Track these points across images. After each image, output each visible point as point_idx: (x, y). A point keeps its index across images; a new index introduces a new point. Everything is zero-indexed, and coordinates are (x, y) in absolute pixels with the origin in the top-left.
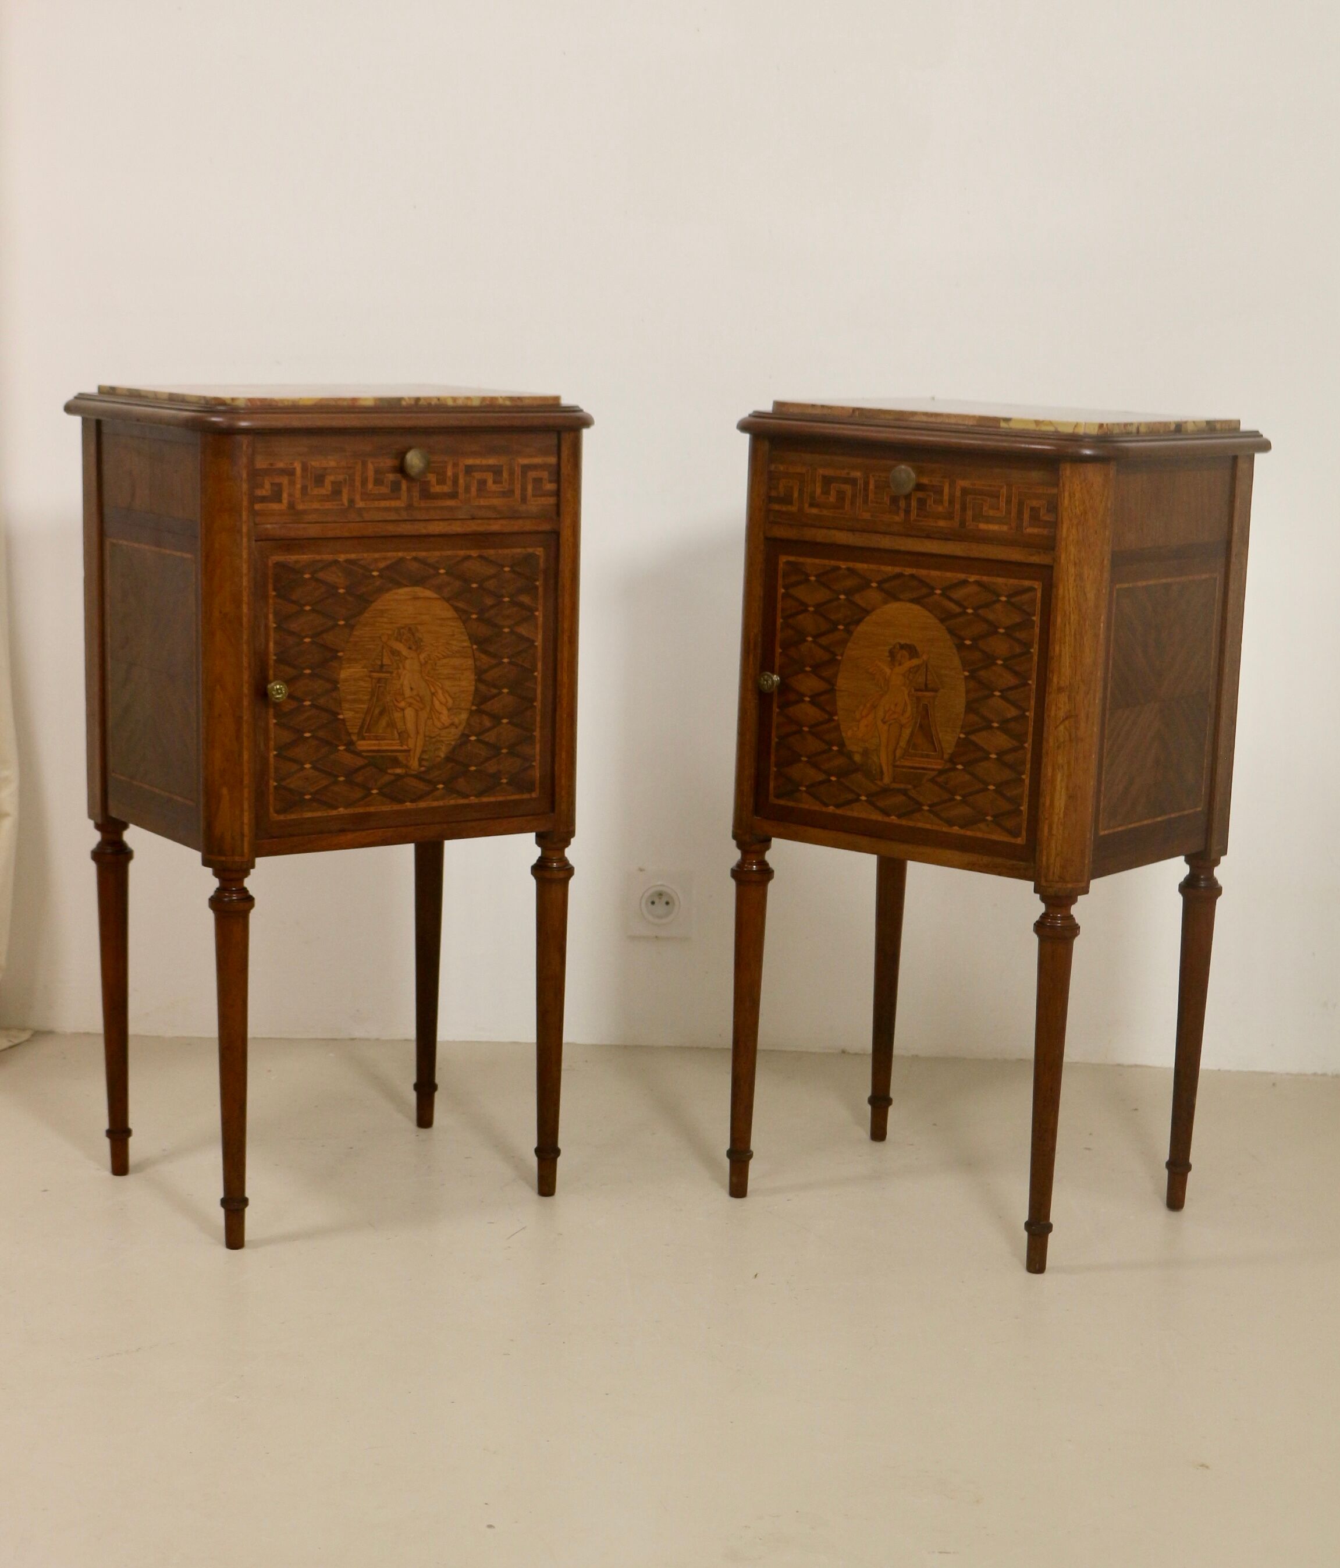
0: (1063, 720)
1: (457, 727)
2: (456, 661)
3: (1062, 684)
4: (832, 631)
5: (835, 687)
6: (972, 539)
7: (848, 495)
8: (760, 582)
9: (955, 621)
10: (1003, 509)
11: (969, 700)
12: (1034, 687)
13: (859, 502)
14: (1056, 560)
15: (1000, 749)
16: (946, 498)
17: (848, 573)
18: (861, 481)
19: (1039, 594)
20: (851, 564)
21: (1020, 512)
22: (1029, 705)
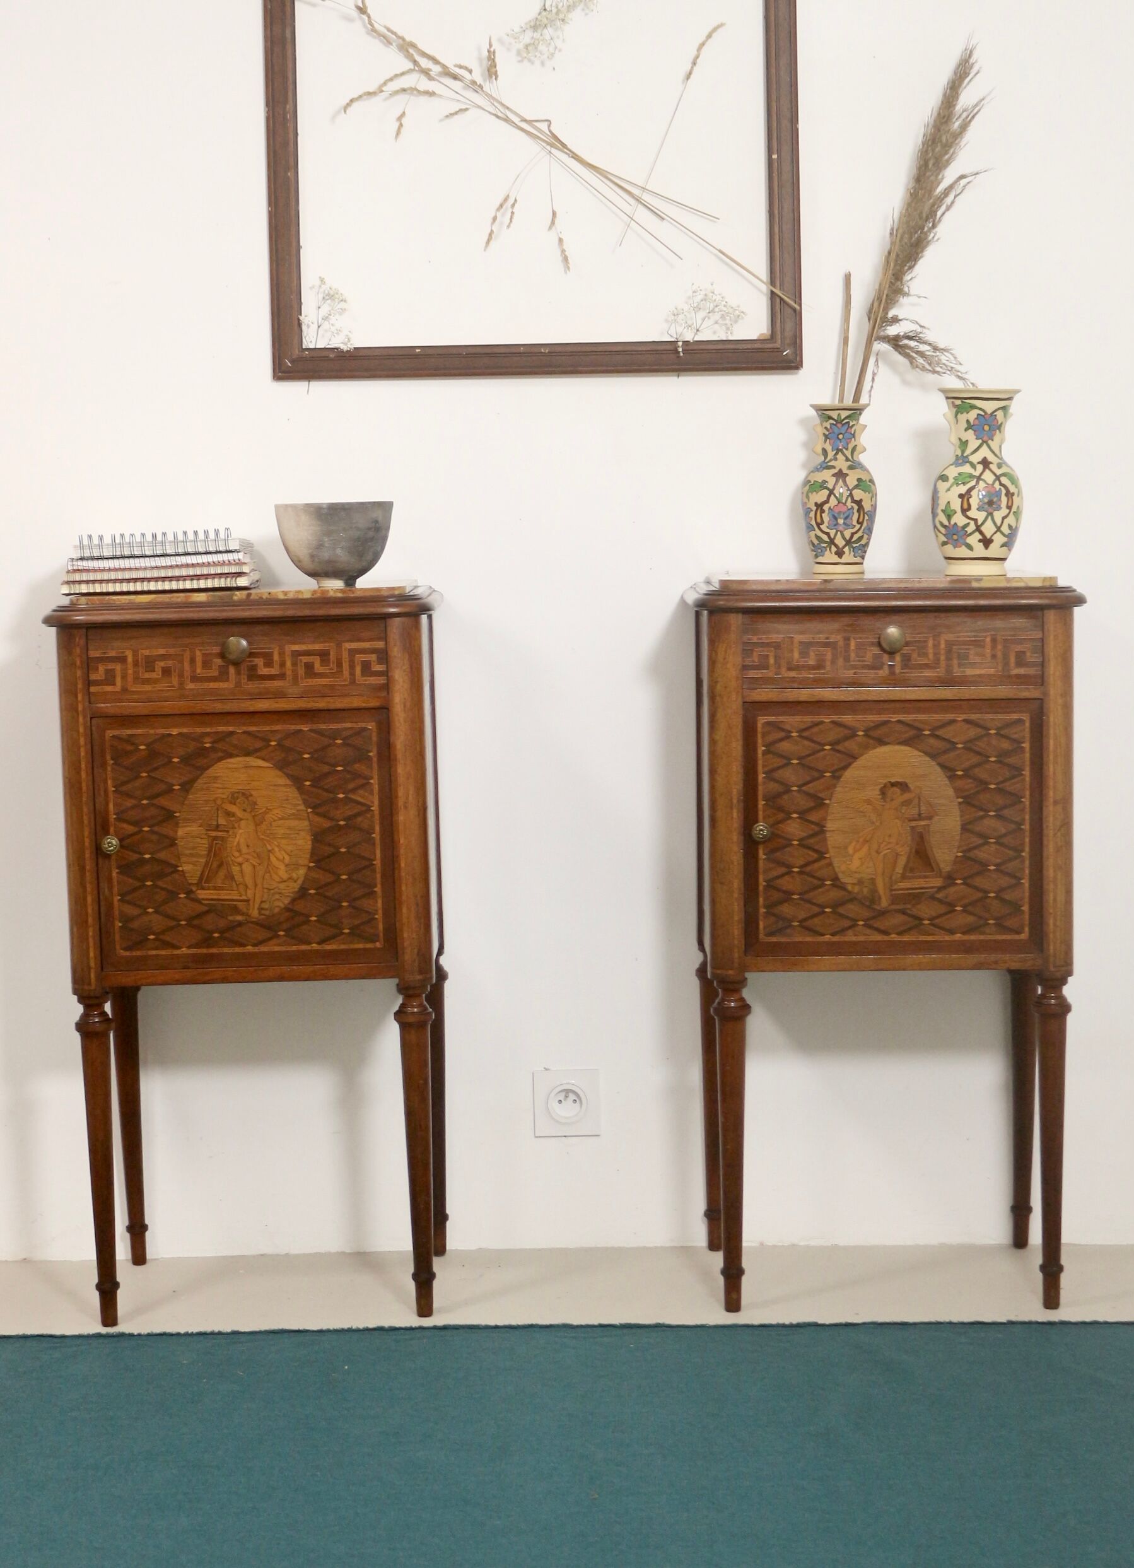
0: (1060, 828)
3: (1057, 797)
4: (818, 779)
5: (825, 829)
6: (961, 684)
7: (829, 656)
8: (741, 743)
9: (946, 756)
10: (989, 655)
11: (964, 822)
12: (1028, 803)
13: (840, 662)
14: (1046, 694)
15: (998, 861)
16: (931, 651)
17: (832, 726)
18: (841, 643)
19: (1027, 724)
20: (835, 718)
21: (1006, 657)
22: (1024, 820)
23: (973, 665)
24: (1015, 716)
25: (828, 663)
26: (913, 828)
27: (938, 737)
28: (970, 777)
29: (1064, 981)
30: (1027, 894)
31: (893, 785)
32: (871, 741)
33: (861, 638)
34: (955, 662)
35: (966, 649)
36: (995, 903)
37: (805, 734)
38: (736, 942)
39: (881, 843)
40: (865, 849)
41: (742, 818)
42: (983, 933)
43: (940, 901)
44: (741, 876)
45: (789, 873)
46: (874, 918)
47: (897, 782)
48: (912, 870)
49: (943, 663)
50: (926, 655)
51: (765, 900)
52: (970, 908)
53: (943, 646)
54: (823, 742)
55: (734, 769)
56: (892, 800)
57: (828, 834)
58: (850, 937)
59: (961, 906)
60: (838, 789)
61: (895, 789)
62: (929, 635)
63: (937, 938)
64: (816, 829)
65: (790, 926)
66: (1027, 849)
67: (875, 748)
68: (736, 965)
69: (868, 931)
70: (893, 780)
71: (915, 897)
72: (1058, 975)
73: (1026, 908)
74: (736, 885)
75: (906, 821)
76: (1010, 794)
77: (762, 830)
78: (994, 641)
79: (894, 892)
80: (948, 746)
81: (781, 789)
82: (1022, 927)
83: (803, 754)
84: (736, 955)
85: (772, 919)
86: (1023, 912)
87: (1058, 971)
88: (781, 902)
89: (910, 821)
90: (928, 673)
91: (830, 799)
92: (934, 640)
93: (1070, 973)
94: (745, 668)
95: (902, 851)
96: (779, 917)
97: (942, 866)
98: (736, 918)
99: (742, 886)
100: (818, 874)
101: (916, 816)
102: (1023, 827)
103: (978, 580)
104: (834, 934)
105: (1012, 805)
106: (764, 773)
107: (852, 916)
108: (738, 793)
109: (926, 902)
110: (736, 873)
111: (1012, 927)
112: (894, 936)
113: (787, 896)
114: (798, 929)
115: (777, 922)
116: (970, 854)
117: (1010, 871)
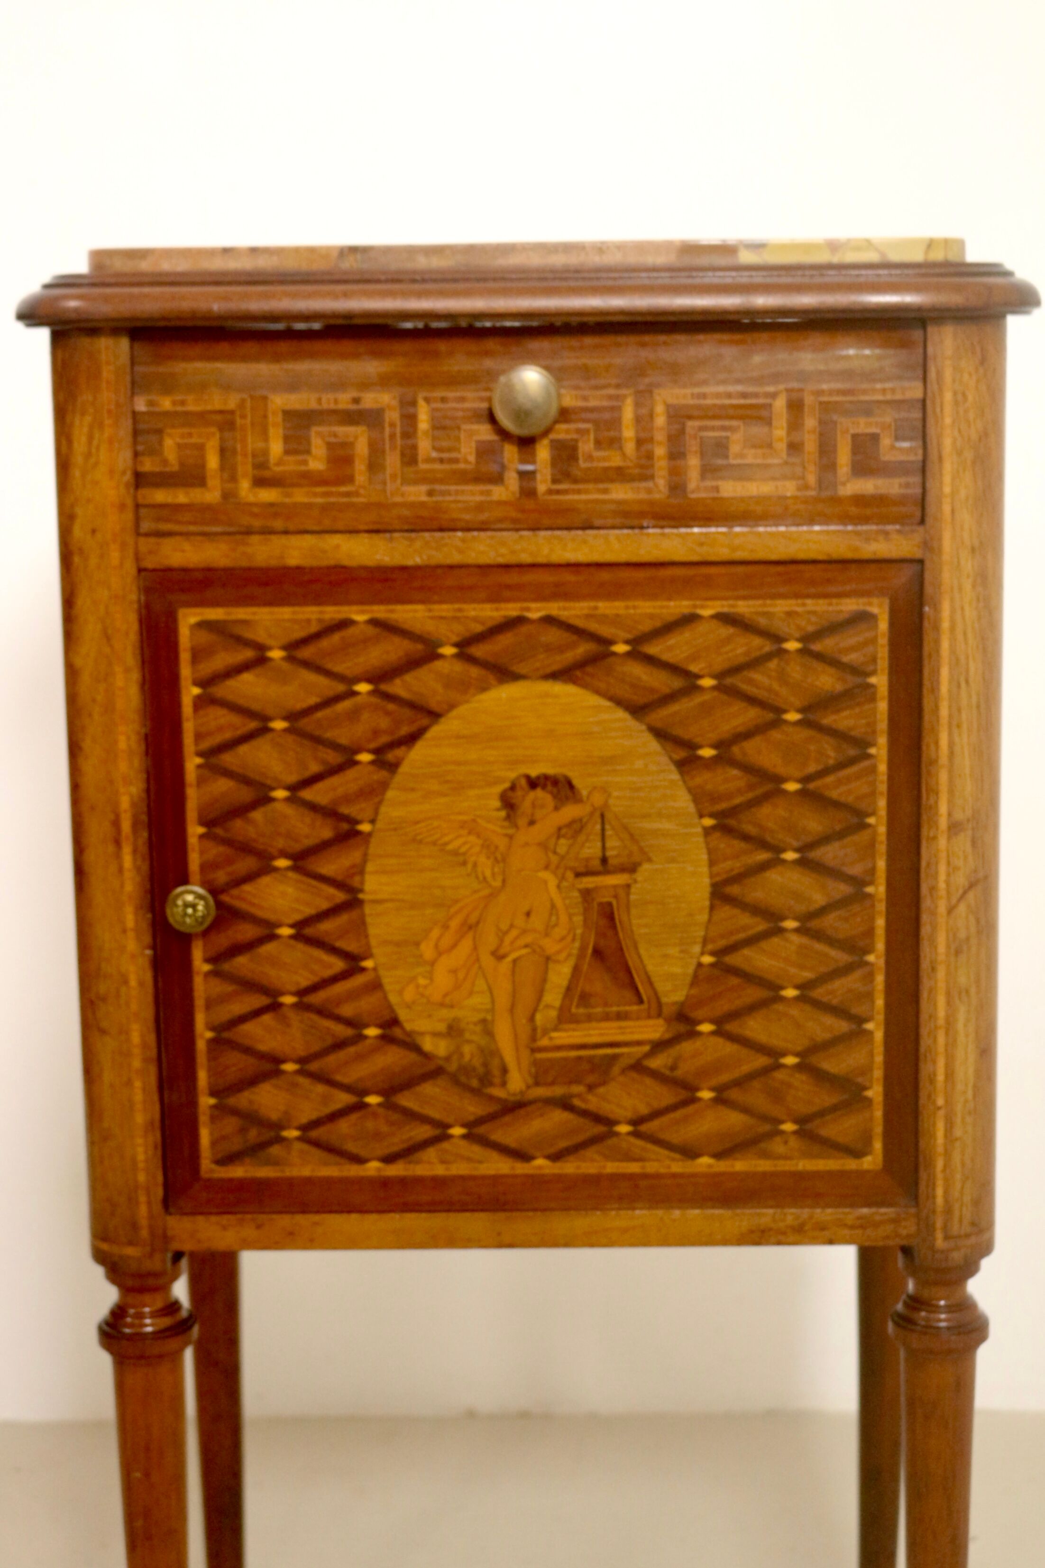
0: (965, 893)
3: (959, 816)
4: (339, 769)
5: (360, 895)
6: (707, 519)
7: (362, 448)
8: (135, 676)
9: (674, 708)
10: (782, 446)
11: (718, 879)
12: (882, 830)
13: (392, 461)
14: (930, 545)
15: (808, 975)
16: (628, 433)
17: (371, 631)
18: (393, 416)
19: (883, 625)
20: (380, 611)
21: (826, 449)
22: (873, 870)
23: (742, 473)
24: (850, 606)
25: (360, 467)
26: (587, 894)
27: (651, 661)
28: (733, 763)
29: (970, 1268)
30: (879, 1059)
31: (533, 783)
32: (475, 671)
33: (443, 400)
34: (693, 462)
35: (724, 428)
36: (800, 1080)
37: (306, 653)
38: (142, 1178)
39: (506, 933)
40: (466, 945)
41: (145, 867)
42: (766, 1155)
43: (655, 1074)
44: (149, 1013)
45: (274, 1007)
46: (491, 1118)
47: (546, 777)
48: (585, 999)
49: (661, 465)
50: (615, 442)
51: (213, 1072)
52: (733, 1094)
53: (660, 420)
54: (348, 673)
55: (122, 744)
56: (532, 823)
57: (368, 909)
58: (430, 1166)
59: (712, 1089)
60: (390, 794)
61: (539, 793)
62: (624, 391)
63: (651, 1167)
64: (340, 896)
65: (280, 1140)
66: (880, 945)
67: (484, 689)
68: (144, 1233)
69: (476, 1150)
70: (534, 773)
71: (595, 1068)
72: (957, 1257)
73: (875, 1092)
74: (136, 1038)
75: (570, 875)
76: (837, 805)
77: (194, 906)
78: (796, 407)
79: (539, 1056)
80: (677, 683)
81: (245, 795)
82: (868, 1140)
83: (300, 705)
84: (143, 1210)
85: (231, 1124)
86: (869, 1101)
87: (957, 1248)
88: (253, 1081)
89: (578, 875)
90: (621, 493)
91: (373, 821)
92: (637, 405)
93: (986, 1248)
94: (140, 480)
95: (559, 952)
96: (250, 1117)
97: (662, 987)
98: (140, 1118)
99: (152, 1038)
100: (347, 1010)
101: (596, 864)
102: (870, 889)
103: (758, 247)
104: (389, 1159)
105: (840, 835)
106: (200, 754)
107: (434, 1113)
108: (133, 805)
109: (621, 1079)
110: (134, 1007)
111: (841, 1139)
112: (541, 1164)
113: (268, 1066)
114: (298, 1146)
115: (243, 1130)
116: (732, 960)
117: (835, 1002)
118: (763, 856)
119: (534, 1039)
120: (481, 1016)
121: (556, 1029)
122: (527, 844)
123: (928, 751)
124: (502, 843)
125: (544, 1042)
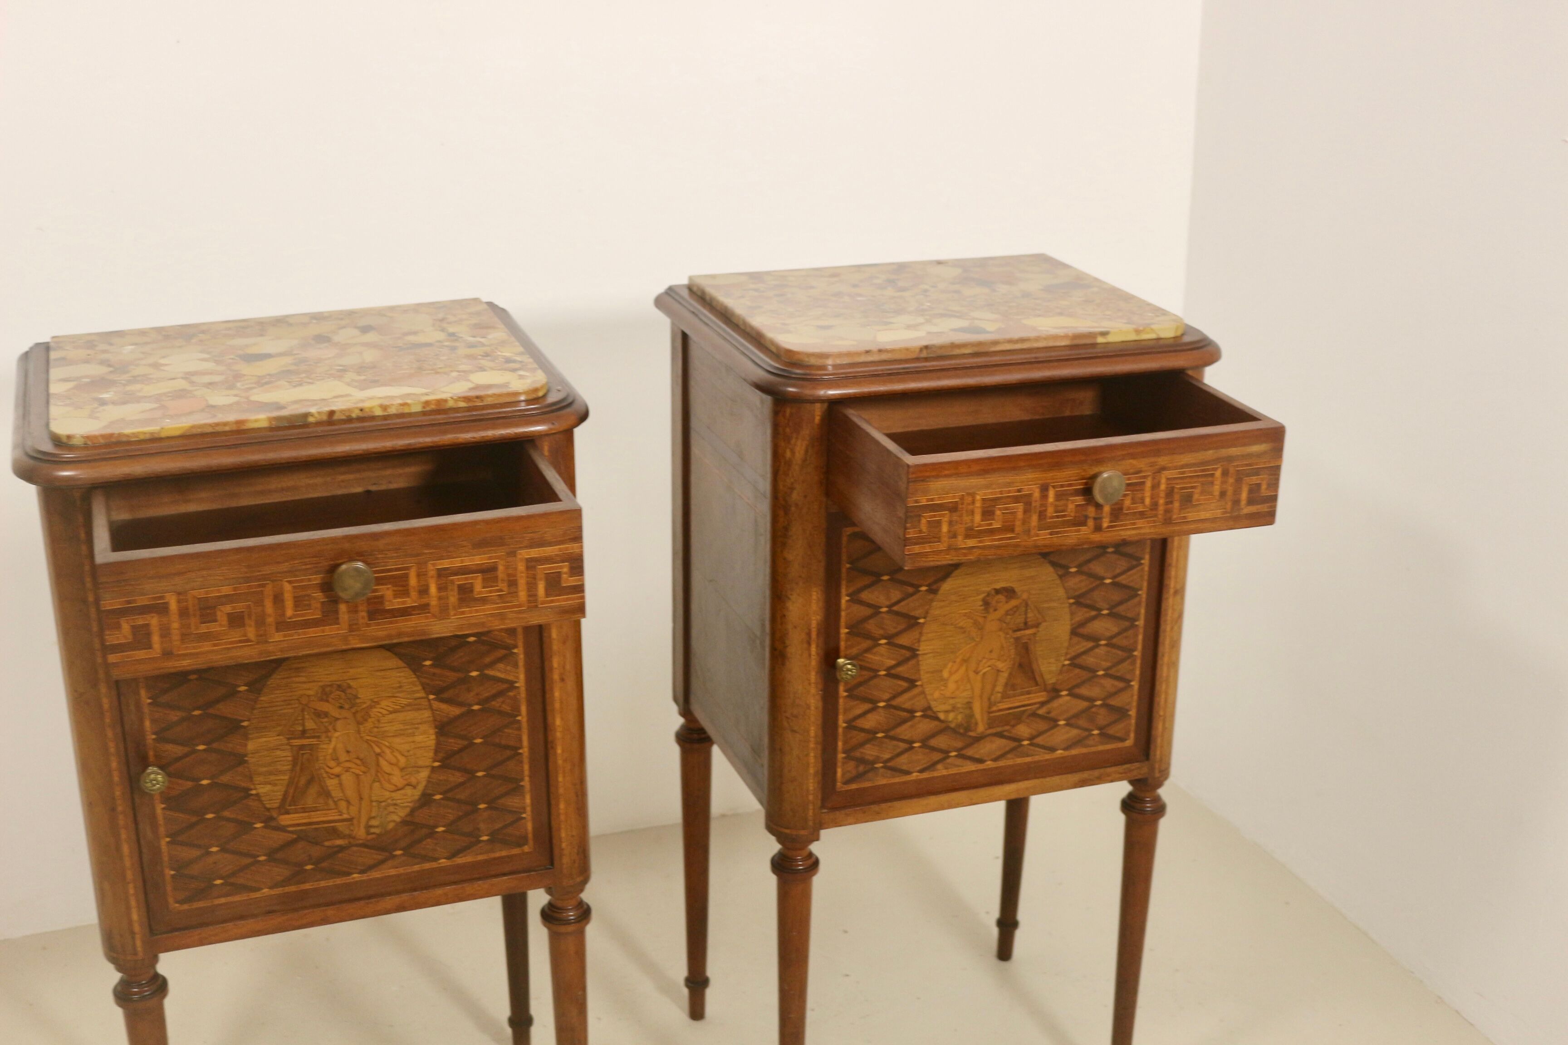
1: (415, 787)
2: (410, 715)
4: (912, 595)
5: (918, 652)
8: (822, 563)
11: (1074, 626)
12: (1144, 596)
15: (1108, 664)
22: (1139, 614)
26: (1017, 639)
28: (1084, 573)
29: (1161, 783)
30: (1135, 697)
31: (997, 592)
36: (1103, 711)
38: (811, 798)
39: (981, 661)
40: (964, 668)
41: (822, 653)
42: (1086, 746)
43: (1043, 717)
44: (819, 721)
45: (874, 709)
46: (967, 746)
48: (1013, 687)
51: (845, 743)
52: (1073, 721)
55: (814, 596)
56: (995, 610)
57: (920, 658)
58: (941, 771)
59: (1064, 720)
60: (933, 604)
63: (1037, 758)
64: (907, 654)
65: (872, 769)
66: (1140, 647)
68: (811, 823)
69: (959, 761)
70: (998, 586)
71: (1017, 718)
72: (1161, 779)
73: (1133, 713)
74: (812, 733)
75: (1010, 632)
76: (1126, 587)
79: (992, 715)
81: (868, 611)
82: (1127, 734)
84: (811, 813)
85: (851, 765)
86: (1129, 716)
87: (1162, 776)
88: (862, 745)
91: (925, 618)
96: (861, 761)
97: (1047, 677)
98: (812, 771)
100: (907, 706)
101: (1022, 625)
102: (1137, 623)
103: (1104, 334)
104: (921, 771)
105: (1127, 600)
106: (848, 595)
107: (943, 746)
108: (818, 624)
109: (1028, 721)
110: (813, 719)
111: (1118, 735)
112: (990, 764)
113: (871, 736)
114: (881, 771)
115: (857, 767)
116: (1077, 661)
117: (1119, 674)
118: (1093, 613)
119: (990, 708)
120: (967, 700)
121: (1000, 702)
122: (993, 620)
123: (1168, 561)
124: (981, 620)
125: (994, 709)
